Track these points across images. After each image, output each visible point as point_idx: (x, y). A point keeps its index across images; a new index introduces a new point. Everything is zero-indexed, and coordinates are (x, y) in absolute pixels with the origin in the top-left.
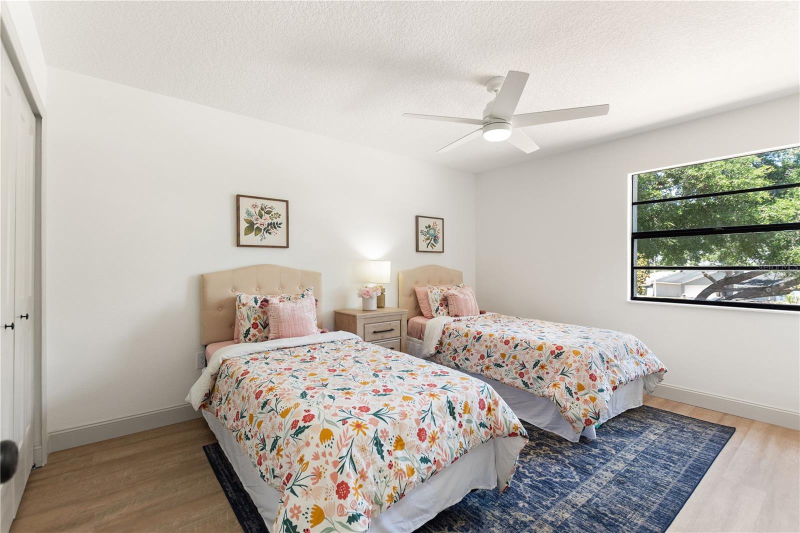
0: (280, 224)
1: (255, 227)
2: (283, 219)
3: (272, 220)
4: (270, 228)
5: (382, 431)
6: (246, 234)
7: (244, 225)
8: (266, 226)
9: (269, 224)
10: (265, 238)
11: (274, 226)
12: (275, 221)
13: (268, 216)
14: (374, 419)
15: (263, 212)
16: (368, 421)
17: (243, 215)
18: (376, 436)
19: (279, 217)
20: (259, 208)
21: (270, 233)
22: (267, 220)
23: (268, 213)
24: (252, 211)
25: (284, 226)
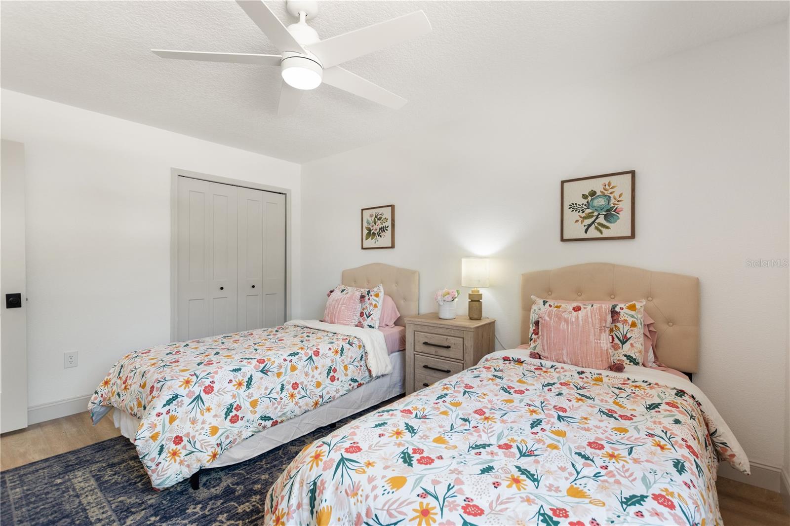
0: (388, 227)
1: (372, 232)
2: (389, 223)
3: (382, 224)
4: (381, 232)
5: (182, 401)
6: (366, 240)
7: (365, 232)
8: (378, 231)
9: (380, 229)
10: (377, 241)
11: (383, 229)
12: (384, 225)
13: (379, 222)
14: (194, 395)
15: (376, 219)
16: (192, 390)
17: (365, 225)
18: (179, 396)
19: (387, 221)
20: (374, 217)
21: (381, 236)
22: (379, 225)
23: (379, 219)
24: (370, 219)
25: (390, 229)
